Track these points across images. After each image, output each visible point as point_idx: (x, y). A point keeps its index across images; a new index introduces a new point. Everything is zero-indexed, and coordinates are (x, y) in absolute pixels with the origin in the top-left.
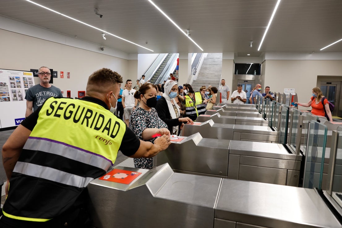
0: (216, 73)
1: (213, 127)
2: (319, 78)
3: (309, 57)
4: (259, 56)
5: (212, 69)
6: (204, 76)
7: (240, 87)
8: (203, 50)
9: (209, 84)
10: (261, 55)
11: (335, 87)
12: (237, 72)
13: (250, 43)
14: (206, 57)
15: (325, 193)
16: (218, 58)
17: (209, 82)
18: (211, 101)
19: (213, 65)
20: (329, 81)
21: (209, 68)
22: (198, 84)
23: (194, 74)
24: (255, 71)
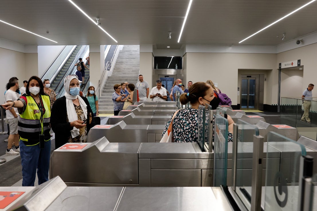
0: (134, 67)
1: (124, 130)
2: (240, 71)
3: (230, 50)
4: (180, 49)
5: (128, 63)
6: (119, 71)
7: (159, 83)
8: (117, 42)
9: (126, 80)
10: (181, 47)
11: (254, 80)
12: (157, 66)
13: (169, 35)
14: (122, 50)
15: (230, 189)
16: (136, 51)
17: (126, 78)
18: (129, 99)
19: (130, 59)
20: (249, 74)
21: (126, 62)
22: (114, 80)
23: (109, 70)
24: (176, 64)
